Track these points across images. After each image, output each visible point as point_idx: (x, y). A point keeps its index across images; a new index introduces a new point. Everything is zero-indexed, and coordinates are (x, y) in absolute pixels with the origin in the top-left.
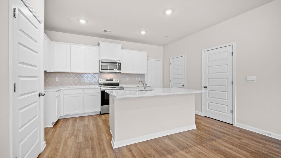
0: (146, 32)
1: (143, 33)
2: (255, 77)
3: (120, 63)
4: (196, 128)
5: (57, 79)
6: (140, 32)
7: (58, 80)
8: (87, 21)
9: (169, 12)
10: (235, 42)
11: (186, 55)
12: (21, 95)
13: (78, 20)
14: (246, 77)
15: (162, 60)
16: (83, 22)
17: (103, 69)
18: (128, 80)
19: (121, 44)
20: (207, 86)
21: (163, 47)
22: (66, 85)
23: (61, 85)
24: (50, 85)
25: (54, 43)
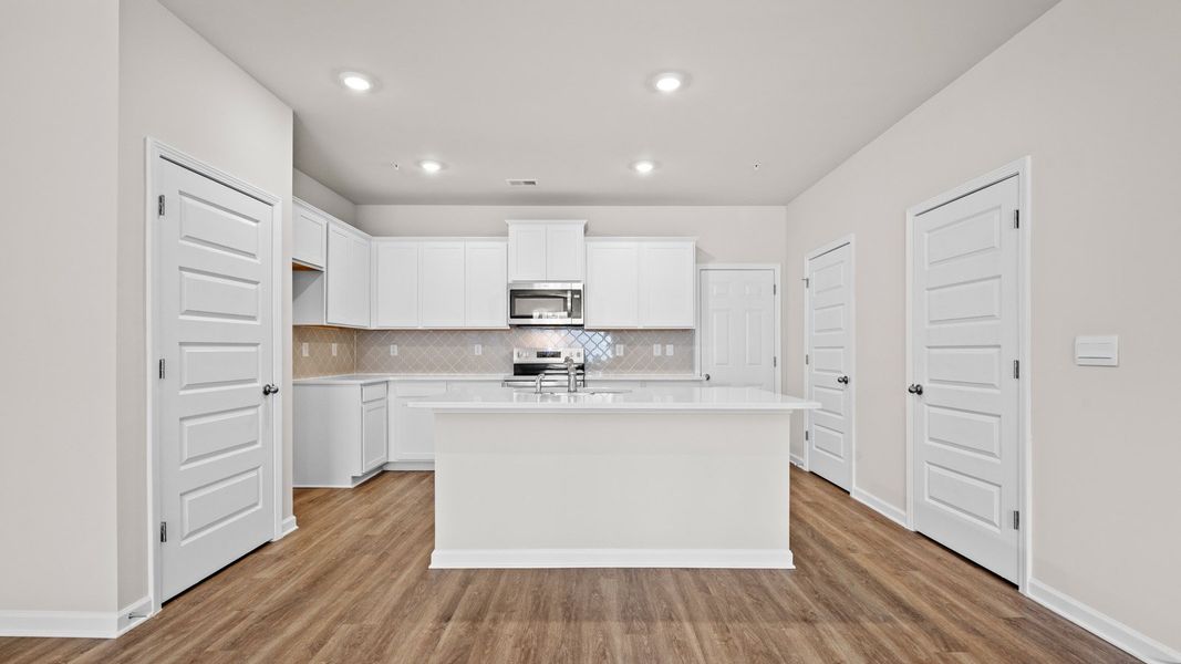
0: (657, 164)
1: (644, 168)
2: (1115, 338)
3: (579, 292)
4: (794, 567)
5: (394, 350)
6: (631, 166)
7: (396, 354)
8: (444, 166)
9: (668, 84)
10: (1029, 158)
11: (852, 238)
12: (188, 385)
13: (418, 163)
14: (1075, 340)
15: (778, 268)
16: (431, 168)
17: (517, 313)
18: (622, 354)
19: (585, 222)
20: (926, 386)
21: (783, 208)
22: (417, 368)
23: (404, 368)
24: (376, 368)
25: (378, 242)
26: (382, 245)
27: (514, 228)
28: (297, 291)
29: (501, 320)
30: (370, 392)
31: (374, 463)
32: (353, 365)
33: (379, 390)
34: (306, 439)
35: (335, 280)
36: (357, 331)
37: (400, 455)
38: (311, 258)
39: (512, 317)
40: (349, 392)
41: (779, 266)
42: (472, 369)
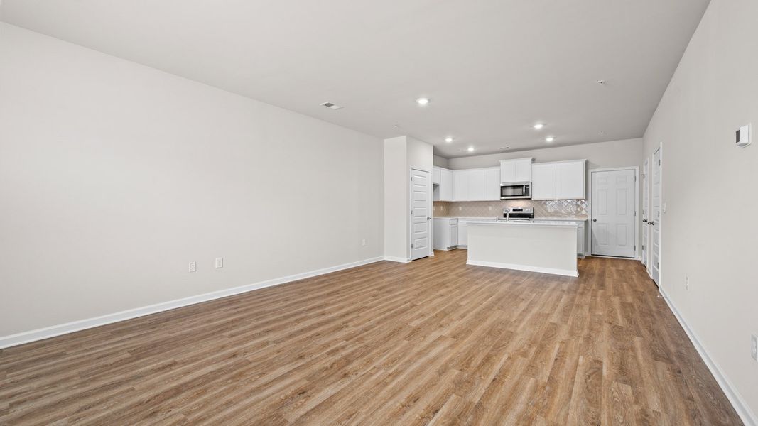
8: (475, 148)
12: (415, 216)
13: (467, 149)
17: (504, 195)
19: (531, 158)
21: (641, 139)
22: (468, 215)
23: (464, 215)
24: (454, 215)
25: (454, 172)
26: (457, 173)
27: (503, 163)
28: (434, 189)
29: (497, 197)
30: (453, 222)
31: (454, 244)
32: (447, 214)
33: (455, 222)
34: (437, 237)
35: (442, 188)
36: (448, 202)
37: (460, 243)
38: (437, 182)
39: (502, 196)
40: (446, 221)
41: (638, 168)
42: (488, 215)
